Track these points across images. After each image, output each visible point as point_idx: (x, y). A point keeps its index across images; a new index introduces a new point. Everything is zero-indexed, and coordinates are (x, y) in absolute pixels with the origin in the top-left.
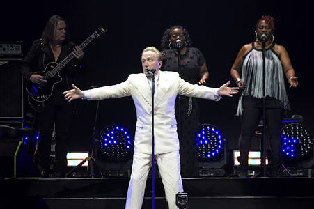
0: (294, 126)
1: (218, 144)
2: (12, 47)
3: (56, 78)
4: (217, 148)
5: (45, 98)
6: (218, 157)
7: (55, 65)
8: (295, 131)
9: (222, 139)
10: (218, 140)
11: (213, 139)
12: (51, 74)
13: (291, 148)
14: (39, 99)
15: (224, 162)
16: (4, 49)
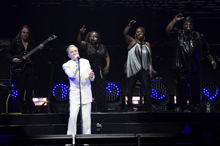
1: (117, 93)
2: (5, 41)
8: (158, 85)
10: (117, 90)
11: (114, 90)
13: (156, 95)
14: (17, 71)
15: (120, 102)
16: (1, 43)
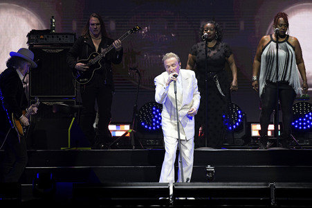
0: (302, 103)
1: (238, 118)
2: (67, 37)
3: (97, 65)
4: (238, 121)
5: (86, 81)
6: (239, 129)
7: (97, 55)
8: (302, 107)
9: (241, 114)
10: (238, 114)
11: (234, 114)
12: (93, 61)
13: (299, 122)
14: (81, 82)
15: (243, 133)
16: (60, 39)
